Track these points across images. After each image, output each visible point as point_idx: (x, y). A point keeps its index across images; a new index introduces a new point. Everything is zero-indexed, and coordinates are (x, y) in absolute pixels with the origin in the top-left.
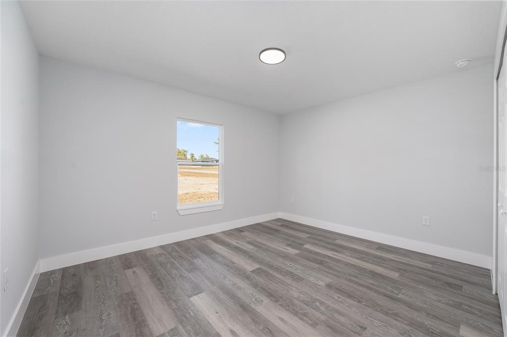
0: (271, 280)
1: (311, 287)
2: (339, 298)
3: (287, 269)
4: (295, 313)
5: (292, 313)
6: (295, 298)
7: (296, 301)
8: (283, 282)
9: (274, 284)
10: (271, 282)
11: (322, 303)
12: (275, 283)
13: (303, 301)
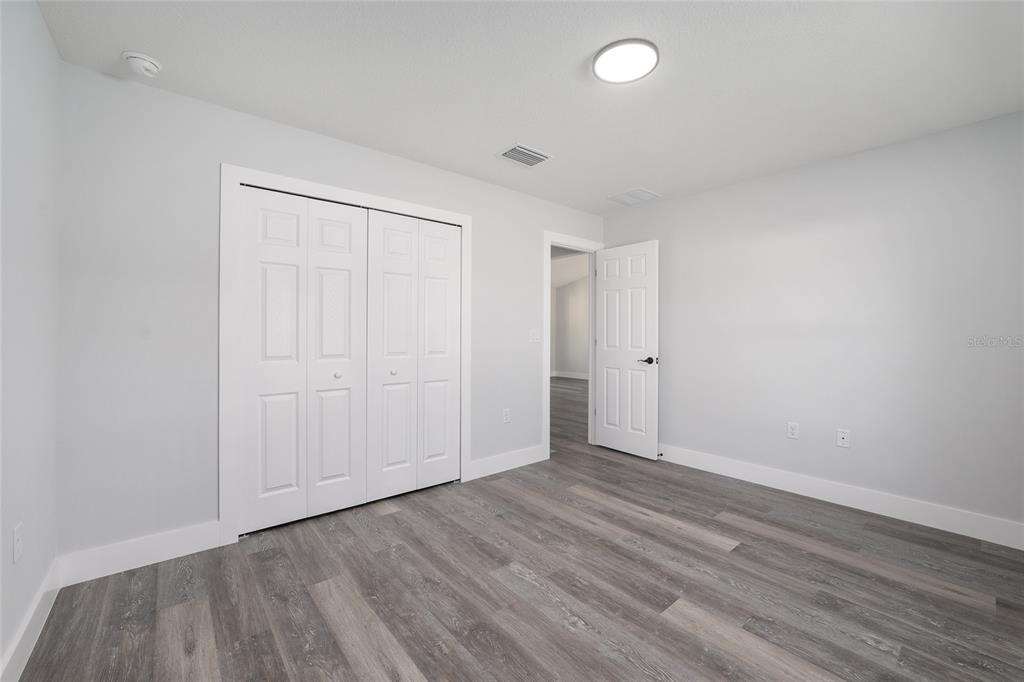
0: (619, 574)
1: (539, 560)
2: (501, 544)
3: (585, 606)
4: (575, 528)
5: (578, 527)
6: (572, 544)
7: (573, 540)
8: (594, 571)
9: (612, 567)
10: (619, 570)
11: (534, 538)
12: (609, 569)
13: (562, 540)
